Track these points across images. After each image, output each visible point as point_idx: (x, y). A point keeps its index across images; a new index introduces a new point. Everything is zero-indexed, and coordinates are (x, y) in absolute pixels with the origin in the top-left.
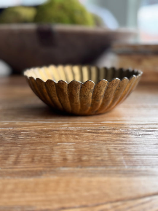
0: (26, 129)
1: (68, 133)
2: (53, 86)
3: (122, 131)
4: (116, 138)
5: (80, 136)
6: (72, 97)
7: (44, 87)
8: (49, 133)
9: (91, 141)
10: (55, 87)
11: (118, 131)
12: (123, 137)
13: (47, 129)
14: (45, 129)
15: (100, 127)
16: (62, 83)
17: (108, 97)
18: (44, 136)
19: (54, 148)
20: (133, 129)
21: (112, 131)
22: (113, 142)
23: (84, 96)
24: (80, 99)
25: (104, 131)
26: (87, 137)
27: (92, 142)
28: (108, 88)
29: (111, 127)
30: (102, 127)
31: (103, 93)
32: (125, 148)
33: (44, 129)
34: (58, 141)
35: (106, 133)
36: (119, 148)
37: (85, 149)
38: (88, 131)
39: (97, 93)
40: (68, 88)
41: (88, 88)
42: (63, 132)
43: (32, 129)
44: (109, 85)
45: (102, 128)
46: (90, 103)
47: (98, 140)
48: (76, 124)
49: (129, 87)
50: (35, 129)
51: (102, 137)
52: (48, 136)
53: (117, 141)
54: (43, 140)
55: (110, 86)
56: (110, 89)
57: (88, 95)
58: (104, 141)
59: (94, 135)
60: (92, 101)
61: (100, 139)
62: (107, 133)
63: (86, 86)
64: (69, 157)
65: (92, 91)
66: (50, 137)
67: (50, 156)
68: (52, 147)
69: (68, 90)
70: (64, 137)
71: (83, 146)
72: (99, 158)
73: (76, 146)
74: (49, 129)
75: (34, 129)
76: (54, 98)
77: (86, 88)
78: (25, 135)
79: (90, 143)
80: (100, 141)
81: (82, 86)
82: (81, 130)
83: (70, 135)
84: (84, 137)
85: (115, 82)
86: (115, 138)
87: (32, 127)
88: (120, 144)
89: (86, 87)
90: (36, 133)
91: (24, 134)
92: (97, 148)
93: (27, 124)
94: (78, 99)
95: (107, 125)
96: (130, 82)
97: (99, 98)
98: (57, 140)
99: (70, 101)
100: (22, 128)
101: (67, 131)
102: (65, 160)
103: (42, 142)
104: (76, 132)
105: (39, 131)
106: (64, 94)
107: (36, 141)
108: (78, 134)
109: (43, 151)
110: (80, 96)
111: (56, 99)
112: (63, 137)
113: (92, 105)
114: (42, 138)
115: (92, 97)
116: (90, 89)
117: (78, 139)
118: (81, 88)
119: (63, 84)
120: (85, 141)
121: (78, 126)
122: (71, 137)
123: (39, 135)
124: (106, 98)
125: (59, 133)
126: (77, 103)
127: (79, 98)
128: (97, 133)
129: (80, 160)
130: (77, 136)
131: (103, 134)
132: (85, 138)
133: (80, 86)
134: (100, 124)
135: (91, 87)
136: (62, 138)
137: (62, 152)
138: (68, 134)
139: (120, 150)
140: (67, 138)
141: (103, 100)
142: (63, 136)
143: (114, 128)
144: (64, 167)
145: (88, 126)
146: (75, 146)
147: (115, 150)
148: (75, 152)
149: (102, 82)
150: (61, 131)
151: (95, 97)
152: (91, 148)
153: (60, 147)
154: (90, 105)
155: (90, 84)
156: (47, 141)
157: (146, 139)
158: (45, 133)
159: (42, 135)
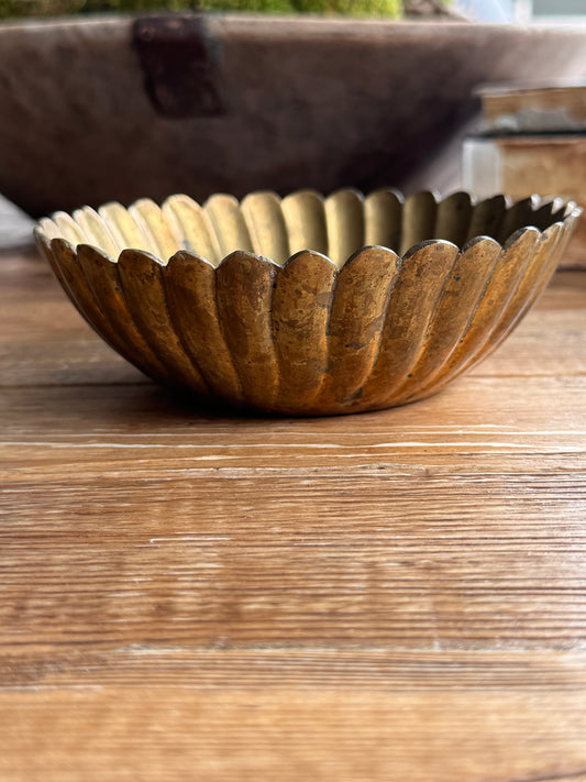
0: (29, 477)
1: (210, 492)
2: (150, 278)
3: (462, 483)
4: (422, 517)
5: (262, 506)
6: (235, 327)
7: (114, 284)
8: (123, 493)
9: (306, 528)
10: (157, 285)
11: (445, 483)
12: (459, 510)
13: (126, 474)
14: (115, 474)
15: (364, 468)
16: (186, 264)
17: (403, 330)
18: (99, 505)
19: (129, 559)
20: (519, 473)
21: (412, 484)
22: (408, 532)
23: (292, 324)
24: (273, 338)
25: (377, 484)
26: (294, 510)
27: (310, 531)
28: (399, 284)
29: (416, 467)
30: (376, 465)
31: (378, 311)
32: (453, 561)
33: (107, 475)
34: (158, 527)
35: (386, 493)
36: (425, 560)
37: (269, 564)
38: (306, 482)
39: (347, 311)
40: (217, 286)
41: (305, 288)
42: (190, 489)
43: (57, 476)
44: (403, 270)
45: (375, 472)
46: (324, 356)
47: (340, 524)
48: (260, 451)
49: (508, 282)
50: (71, 475)
51: (359, 509)
52: (115, 505)
53: (424, 526)
54: (89, 525)
55: (411, 276)
56: (412, 289)
57: (310, 321)
58: (367, 528)
59: (325, 503)
60: (331, 345)
61: (349, 521)
62: (390, 494)
63: (295, 280)
64: (186, 600)
65: (328, 301)
66: (127, 511)
67: (98, 595)
68: (121, 554)
69: (216, 300)
70: (187, 510)
71: (263, 552)
72: (321, 606)
73: (232, 551)
74: (132, 474)
75: (64, 476)
76: (160, 335)
77: (299, 286)
78: (18, 499)
79: (298, 537)
80: (345, 527)
81: (276, 277)
82: (273, 480)
83: (219, 502)
84: (280, 511)
85: (432, 255)
86: (417, 517)
87: (60, 467)
88: (438, 542)
89: (297, 281)
90: (68, 494)
91: (15, 496)
92: (322, 560)
93: (41, 455)
94: (264, 340)
95: (401, 459)
96: (511, 258)
97: (359, 334)
98: (154, 524)
99: (230, 346)
100: (14, 473)
101: (210, 484)
102: (164, 610)
103: (85, 534)
104: (247, 487)
105: (84, 484)
106: (198, 316)
107: (56, 528)
108: (254, 495)
109: (76, 571)
110: (274, 324)
111: (170, 341)
112: (182, 510)
113: (332, 368)
114: (89, 514)
115: (329, 326)
116: (315, 291)
117: (248, 520)
118: (274, 286)
119: (190, 269)
120: (277, 529)
121: (266, 463)
122: (220, 509)
123: (80, 502)
124: (395, 332)
125: (171, 491)
126: (263, 358)
127: (267, 332)
128: (342, 495)
129: (233, 614)
130: (250, 505)
131: (368, 496)
132: (279, 516)
133: (268, 278)
134: (370, 451)
135: (318, 281)
136: (179, 514)
137: (158, 578)
138: (211, 499)
139: (428, 568)
140: (199, 517)
141: (384, 344)
142: (187, 507)
143: (427, 470)
144: (149, 642)
145: (310, 464)
146: (225, 550)
147: (404, 570)
148: (220, 577)
149: (370, 257)
150: (181, 484)
151: (344, 328)
152: (298, 560)
153: (156, 556)
154: (324, 366)
155: (312, 266)
156: (106, 529)
157: (562, 519)
158: (106, 493)
159: (90, 501)
